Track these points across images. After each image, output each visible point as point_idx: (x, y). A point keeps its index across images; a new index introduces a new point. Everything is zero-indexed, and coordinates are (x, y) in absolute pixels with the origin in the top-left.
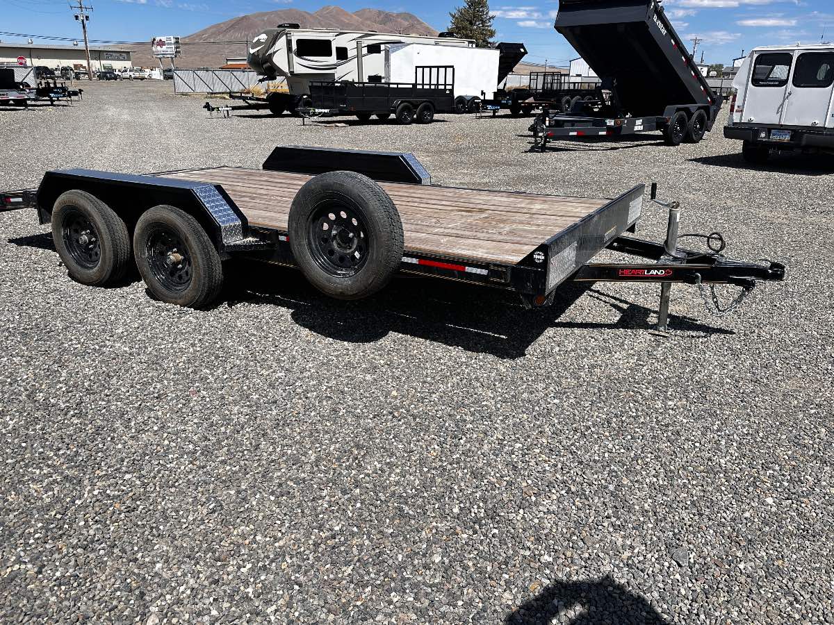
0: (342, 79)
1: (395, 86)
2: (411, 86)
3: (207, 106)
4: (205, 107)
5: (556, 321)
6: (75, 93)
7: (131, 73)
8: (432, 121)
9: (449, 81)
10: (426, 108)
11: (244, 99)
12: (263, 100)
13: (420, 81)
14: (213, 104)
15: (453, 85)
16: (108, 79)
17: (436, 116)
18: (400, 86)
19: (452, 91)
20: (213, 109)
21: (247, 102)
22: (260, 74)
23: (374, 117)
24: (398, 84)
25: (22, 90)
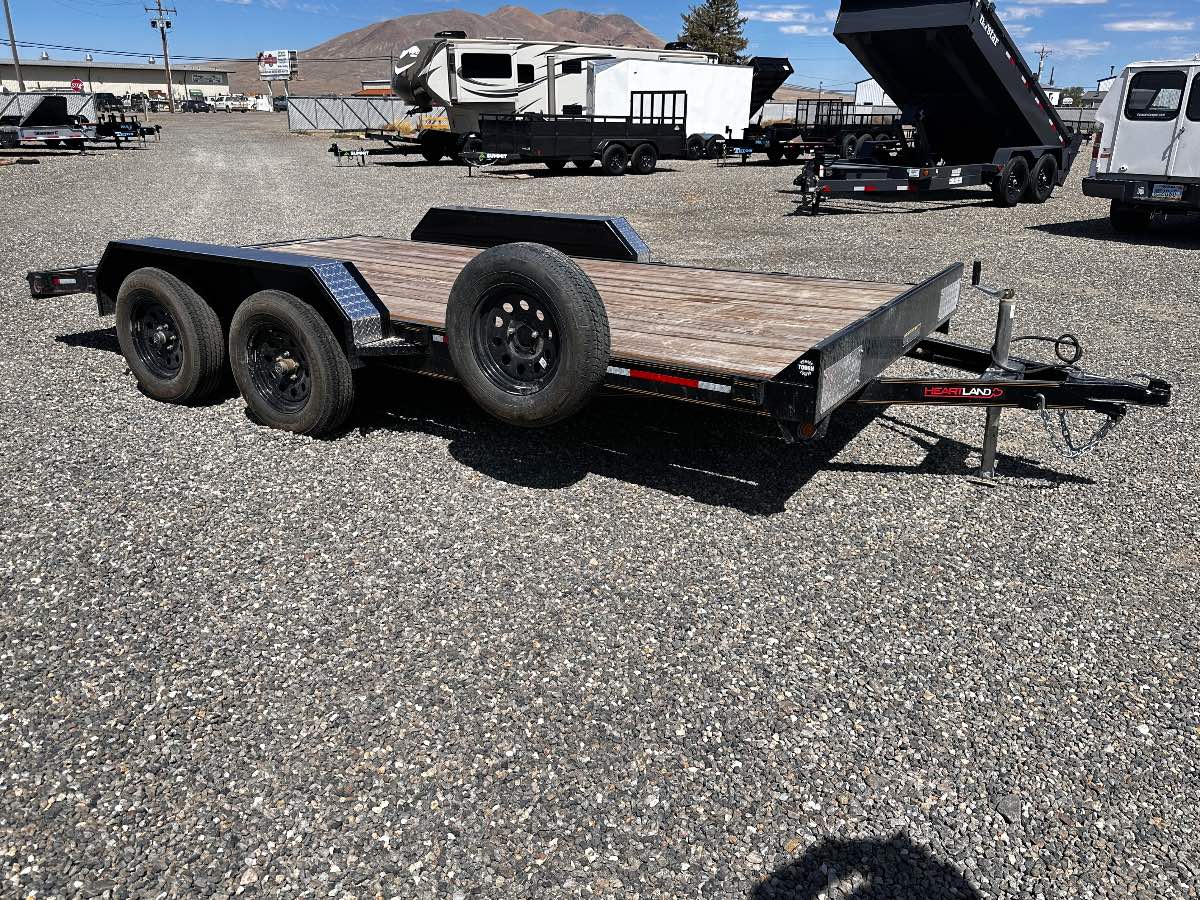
0: (526, 110)
1: (602, 120)
2: (624, 120)
3: (335, 149)
4: (331, 150)
5: (831, 461)
6: (150, 131)
7: (229, 103)
8: (654, 170)
9: (679, 113)
10: (646, 152)
11: (387, 139)
12: (414, 140)
13: (637, 113)
14: (342, 147)
15: (684, 119)
16: (196, 111)
17: (660, 164)
18: (608, 120)
19: (683, 127)
20: (343, 154)
21: (390, 144)
22: (409, 103)
23: (570, 165)
24: (605, 117)
25: (78, 126)
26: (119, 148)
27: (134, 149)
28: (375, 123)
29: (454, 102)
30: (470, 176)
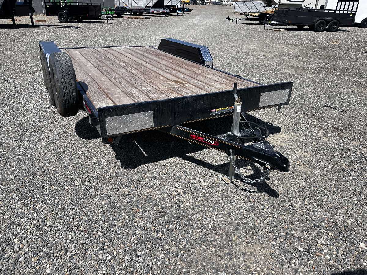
0: (306, 7)
1: (328, 11)
2: (333, 11)
3: (228, 18)
4: (227, 18)
6: (190, 11)
7: (226, 3)
8: (337, 30)
9: (354, 9)
10: (335, 23)
11: (246, 15)
12: (255, 16)
13: (338, 9)
14: (231, 18)
15: (356, 12)
16: (217, 5)
17: (340, 28)
18: (330, 11)
19: (354, 15)
20: (230, 20)
21: (247, 17)
22: (265, 4)
23: (306, 27)
24: (329, 10)
25: (165, 9)
26: (177, 15)
27: (182, 16)
28: (246, 10)
29: (280, 3)
30: (264, 29)
